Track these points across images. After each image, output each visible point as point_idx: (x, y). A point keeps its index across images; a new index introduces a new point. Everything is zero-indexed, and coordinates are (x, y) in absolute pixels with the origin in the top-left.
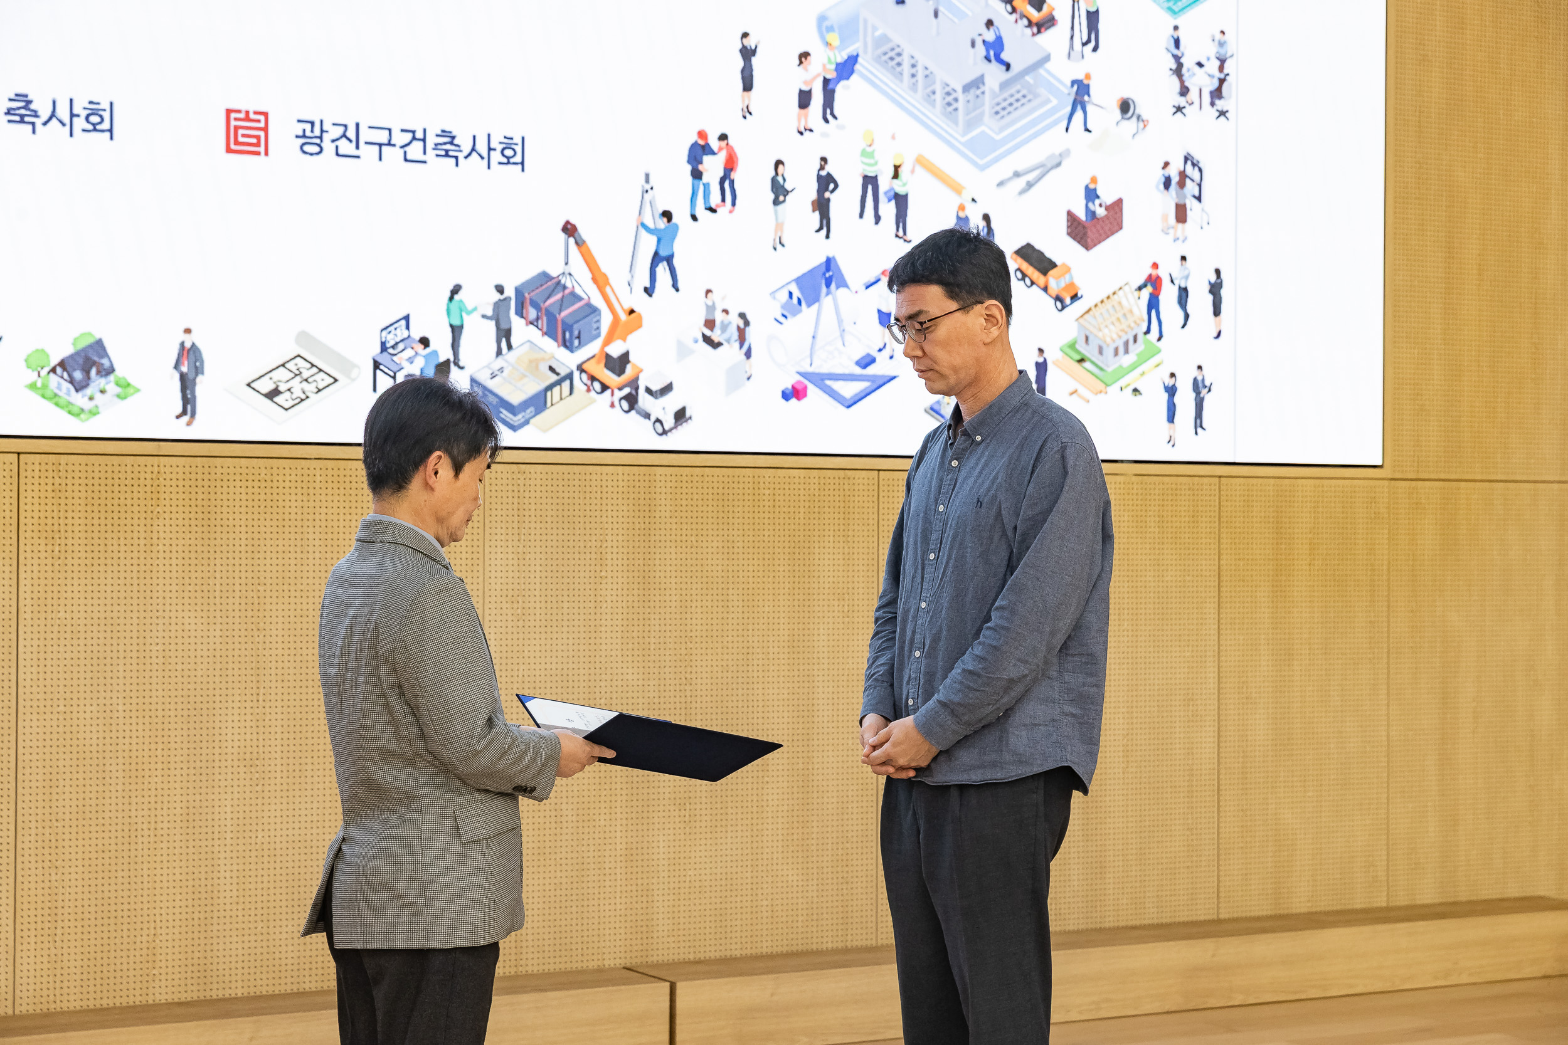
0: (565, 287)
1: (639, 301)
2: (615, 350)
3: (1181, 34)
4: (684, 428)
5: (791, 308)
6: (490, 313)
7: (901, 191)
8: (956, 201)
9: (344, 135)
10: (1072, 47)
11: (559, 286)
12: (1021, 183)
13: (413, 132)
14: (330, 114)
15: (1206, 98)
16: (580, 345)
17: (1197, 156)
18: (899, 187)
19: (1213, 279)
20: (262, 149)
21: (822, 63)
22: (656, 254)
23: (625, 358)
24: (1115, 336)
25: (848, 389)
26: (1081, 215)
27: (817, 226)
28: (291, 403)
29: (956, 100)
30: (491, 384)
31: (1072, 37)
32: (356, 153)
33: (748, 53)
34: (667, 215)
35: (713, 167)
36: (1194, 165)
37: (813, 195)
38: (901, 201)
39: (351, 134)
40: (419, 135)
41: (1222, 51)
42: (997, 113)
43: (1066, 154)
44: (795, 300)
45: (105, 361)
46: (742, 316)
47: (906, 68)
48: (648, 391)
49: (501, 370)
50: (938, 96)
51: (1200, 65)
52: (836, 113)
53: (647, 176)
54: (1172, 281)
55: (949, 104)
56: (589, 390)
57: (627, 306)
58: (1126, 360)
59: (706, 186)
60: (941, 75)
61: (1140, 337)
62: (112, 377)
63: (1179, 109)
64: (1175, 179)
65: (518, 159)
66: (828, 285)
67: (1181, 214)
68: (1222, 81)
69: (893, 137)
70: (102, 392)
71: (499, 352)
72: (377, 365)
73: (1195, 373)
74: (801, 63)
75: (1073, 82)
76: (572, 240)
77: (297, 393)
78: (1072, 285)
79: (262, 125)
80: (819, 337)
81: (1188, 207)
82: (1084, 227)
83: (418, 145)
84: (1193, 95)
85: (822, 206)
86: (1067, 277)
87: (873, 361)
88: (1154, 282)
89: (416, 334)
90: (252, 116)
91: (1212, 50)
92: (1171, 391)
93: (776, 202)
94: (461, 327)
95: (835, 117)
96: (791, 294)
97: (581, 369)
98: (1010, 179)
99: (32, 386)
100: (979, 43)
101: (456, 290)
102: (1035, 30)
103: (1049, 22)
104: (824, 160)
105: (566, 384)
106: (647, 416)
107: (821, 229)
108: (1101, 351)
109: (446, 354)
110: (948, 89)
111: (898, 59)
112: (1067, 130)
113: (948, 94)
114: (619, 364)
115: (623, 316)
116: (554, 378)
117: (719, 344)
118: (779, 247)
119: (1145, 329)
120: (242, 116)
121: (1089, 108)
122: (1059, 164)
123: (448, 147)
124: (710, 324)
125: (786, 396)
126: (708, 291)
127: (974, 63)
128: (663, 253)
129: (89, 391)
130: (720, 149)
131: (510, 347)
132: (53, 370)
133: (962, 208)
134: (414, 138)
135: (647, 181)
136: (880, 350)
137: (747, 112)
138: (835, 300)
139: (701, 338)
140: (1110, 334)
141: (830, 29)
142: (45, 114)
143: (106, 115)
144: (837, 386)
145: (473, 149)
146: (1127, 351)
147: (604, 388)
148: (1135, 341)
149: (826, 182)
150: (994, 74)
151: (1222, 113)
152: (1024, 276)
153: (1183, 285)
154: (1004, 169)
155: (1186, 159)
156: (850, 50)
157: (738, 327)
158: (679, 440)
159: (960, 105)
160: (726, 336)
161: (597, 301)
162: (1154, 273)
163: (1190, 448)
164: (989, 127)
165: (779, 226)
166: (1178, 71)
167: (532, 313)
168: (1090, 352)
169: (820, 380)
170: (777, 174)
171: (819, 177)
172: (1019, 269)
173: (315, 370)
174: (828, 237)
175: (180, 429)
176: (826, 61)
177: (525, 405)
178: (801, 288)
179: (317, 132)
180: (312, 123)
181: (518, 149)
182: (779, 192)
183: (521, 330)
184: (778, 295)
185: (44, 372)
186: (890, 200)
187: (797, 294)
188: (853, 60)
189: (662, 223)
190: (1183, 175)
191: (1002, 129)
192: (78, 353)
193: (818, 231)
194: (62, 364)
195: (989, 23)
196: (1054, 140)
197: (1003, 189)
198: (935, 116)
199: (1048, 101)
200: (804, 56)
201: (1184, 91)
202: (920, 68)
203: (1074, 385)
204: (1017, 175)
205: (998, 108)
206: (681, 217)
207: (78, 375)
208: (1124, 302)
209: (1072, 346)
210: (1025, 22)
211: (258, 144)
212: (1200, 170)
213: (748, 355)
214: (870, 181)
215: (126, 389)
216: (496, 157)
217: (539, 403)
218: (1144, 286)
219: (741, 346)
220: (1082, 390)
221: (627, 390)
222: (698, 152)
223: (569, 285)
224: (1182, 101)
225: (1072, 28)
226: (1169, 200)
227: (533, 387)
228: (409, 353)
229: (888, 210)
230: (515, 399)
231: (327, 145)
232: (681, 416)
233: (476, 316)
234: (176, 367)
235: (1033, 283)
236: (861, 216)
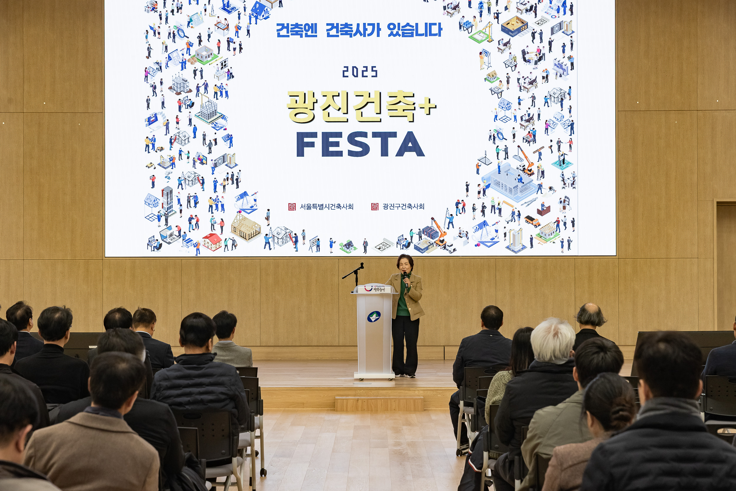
0: (432, 229)
1: (446, 230)
2: (441, 239)
3: (564, 173)
4: (455, 252)
5: (476, 230)
6: (418, 234)
7: (500, 207)
8: (512, 209)
9: (391, 206)
10: (538, 178)
11: (431, 228)
12: (527, 204)
13: (404, 204)
14: (389, 202)
15: (570, 185)
16: (435, 238)
17: (568, 196)
18: (499, 207)
19: (572, 220)
20: (377, 209)
21: (483, 186)
22: (449, 222)
23: (443, 240)
24: (549, 232)
25: (489, 244)
26: (541, 209)
27: (482, 215)
28: (382, 250)
29: (512, 190)
30: (418, 246)
31: (538, 176)
32: (394, 208)
33: (467, 186)
34: (452, 215)
35: (460, 206)
36: (567, 198)
37: (481, 210)
38: (500, 210)
39: (393, 205)
40: (405, 205)
41: (574, 176)
42: (521, 192)
43: (537, 198)
44: (477, 229)
45: (352, 244)
46: (467, 232)
47: (501, 185)
48: (448, 246)
49: (420, 243)
50: (508, 190)
51: (569, 179)
52: (486, 194)
53: (447, 208)
54: (562, 221)
55: (510, 191)
56: (436, 246)
57: (444, 231)
58: (551, 237)
59: (459, 209)
60: (508, 186)
61: (555, 232)
62: (353, 247)
63: (563, 188)
64: (563, 201)
65: (423, 207)
66: (484, 226)
67: (564, 208)
68: (574, 182)
69: (498, 198)
70: (352, 249)
71: (419, 240)
72: (397, 243)
73: (568, 238)
74: (478, 186)
75: (538, 185)
76: (433, 220)
77: (384, 248)
78: (539, 223)
79: (377, 205)
80: (483, 235)
81: (566, 206)
82: (541, 212)
83: (405, 206)
84: (567, 185)
85: (483, 211)
86: (537, 221)
87: (494, 239)
88: (558, 222)
89: (404, 238)
90: (376, 204)
91: (571, 176)
92: (562, 242)
93: (473, 211)
94: (413, 236)
95: (486, 195)
96: (477, 228)
97: (435, 242)
98: (524, 204)
99: (341, 249)
100: (517, 179)
101: (412, 230)
102: (529, 176)
103: (533, 174)
104: (483, 203)
105: (432, 245)
106: (448, 250)
107: (483, 215)
108: (545, 235)
109: (410, 241)
110: (510, 188)
111: (499, 184)
112: (537, 194)
113: (510, 189)
114: (442, 241)
115: (443, 233)
116: (430, 244)
117: (462, 237)
118: (474, 219)
119: (556, 230)
120: (374, 204)
121: (542, 189)
122: (536, 200)
123: (410, 206)
124: (460, 233)
125: (476, 246)
126: (460, 228)
127: (516, 183)
128: (450, 222)
129: (349, 249)
130: (462, 203)
131: (421, 239)
132: (344, 246)
133: (513, 210)
134: (404, 205)
135: (447, 209)
136: (496, 237)
137: (467, 196)
138: (486, 228)
139: (458, 236)
140: (547, 232)
141: (485, 180)
142: (342, 207)
143: (352, 206)
144: (486, 244)
145: (414, 206)
146: (551, 235)
147: (439, 245)
148: (553, 232)
149: (484, 207)
150: (520, 185)
151: (574, 188)
152: (527, 222)
153: (565, 222)
154: (523, 202)
155: (565, 197)
156: (489, 183)
157: (466, 234)
158: (454, 254)
159: (513, 191)
160: (463, 235)
161: (438, 230)
162: (558, 219)
163: (566, 253)
164: (519, 194)
165: (474, 215)
166: (563, 180)
167: (426, 233)
168: (543, 235)
169: (483, 243)
170: (474, 206)
171: (482, 206)
172: (526, 220)
173: (387, 244)
174: (484, 217)
175: (364, 255)
176: (483, 185)
177: (424, 249)
178: (478, 226)
179: (387, 206)
180: (386, 204)
181: (423, 206)
182: (474, 209)
183: (423, 236)
184: (474, 228)
185: (342, 246)
186: (497, 209)
187: (478, 227)
188: (489, 185)
189: (450, 217)
190: (565, 201)
191: (522, 195)
192: (348, 243)
193: (482, 216)
194: (345, 245)
195: (519, 175)
196: (534, 196)
197: (522, 206)
198: (508, 193)
199: (533, 188)
200: (479, 185)
201: (565, 184)
202: (504, 185)
203: (539, 242)
204: (525, 203)
205: (521, 191)
206: (454, 215)
207: (348, 247)
208: (551, 225)
209: (539, 234)
210: (527, 174)
211: (377, 208)
212: (569, 199)
213: (468, 239)
214: (493, 206)
215: (355, 249)
216: (419, 207)
217: (427, 248)
218: (556, 222)
219: (466, 237)
220: (541, 243)
221: (444, 246)
222: (457, 204)
223: (432, 228)
224: (564, 186)
225: (538, 174)
226: (561, 206)
227: (426, 246)
228: (403, 241)
229: (497, 211)
230: (422, 248)
231: (389, 208)
232: (454, 250)
233: (415, 234)
234: (363, 245)
235: (529, 223)
236: (491, 213)
